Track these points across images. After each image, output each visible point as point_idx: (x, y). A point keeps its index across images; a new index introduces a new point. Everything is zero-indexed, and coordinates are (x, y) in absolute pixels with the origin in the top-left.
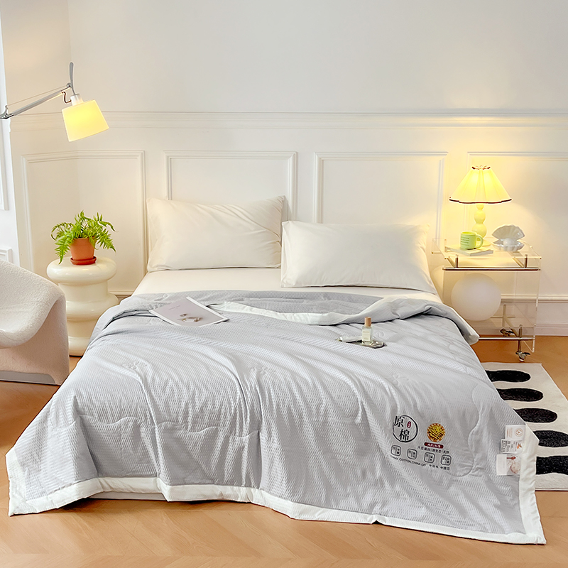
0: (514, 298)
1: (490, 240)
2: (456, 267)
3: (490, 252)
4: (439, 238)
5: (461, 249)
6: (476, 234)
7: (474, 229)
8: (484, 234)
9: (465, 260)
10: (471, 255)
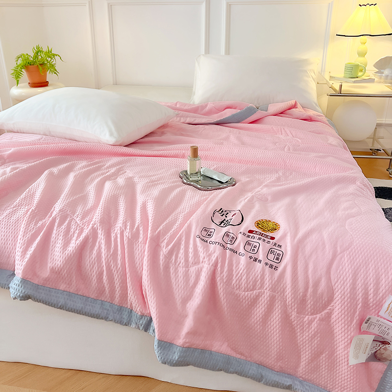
2: (340, 94)
3: (371, 81)
5: (345, 77)
6: (359, 64)
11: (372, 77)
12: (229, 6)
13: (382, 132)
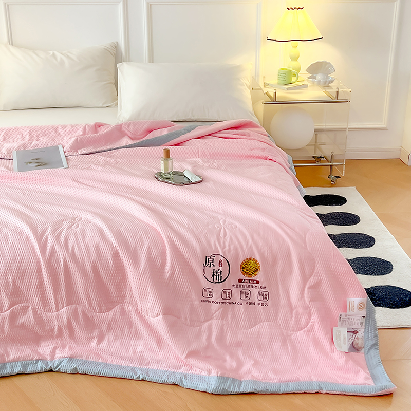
0: (324, 127)
1: (304, 76)
2: (274, 101)
3: (305, 86)
4: (258, 76)
5: (278, 84)
6: (292, 70)
7: (290, 65)
8: (299, 70)
9: (282, 94)
10: (288, 89)
11: (306, 83)
13: (323, 138)
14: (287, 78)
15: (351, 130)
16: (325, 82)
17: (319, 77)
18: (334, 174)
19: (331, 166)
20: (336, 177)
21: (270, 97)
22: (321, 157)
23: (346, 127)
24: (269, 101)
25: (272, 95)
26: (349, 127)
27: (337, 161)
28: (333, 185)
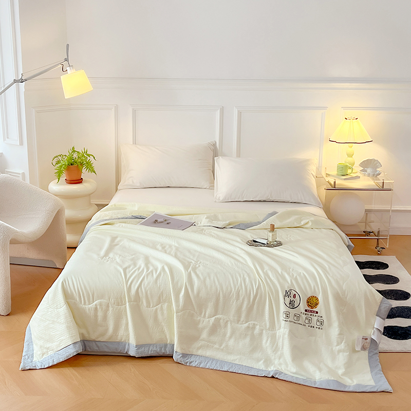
0: (373, 208)
1: (357, 169)
2: (334, 188)
3: (358, 177)
4: (321, 167)
5: (337, 175)
6: (348, 165)
8: (353, 164)
9: (340, 182)
10: (345, 179)
11: (358, 174)
12: (240, 113)
13: (372, 217)
14: (343, 171)
15: (393, 211)
16: (374, 175)
17: (369, 170)
18: (381, 246)
19: (378, 239)
20: (382, 248)
21: (330, 184)
22: (370, 232)
23: (390, 208)
24: (330, 187)
25: (333, 183)
26: (392, 209)
27: (382, 236)
28: (379, 254)
